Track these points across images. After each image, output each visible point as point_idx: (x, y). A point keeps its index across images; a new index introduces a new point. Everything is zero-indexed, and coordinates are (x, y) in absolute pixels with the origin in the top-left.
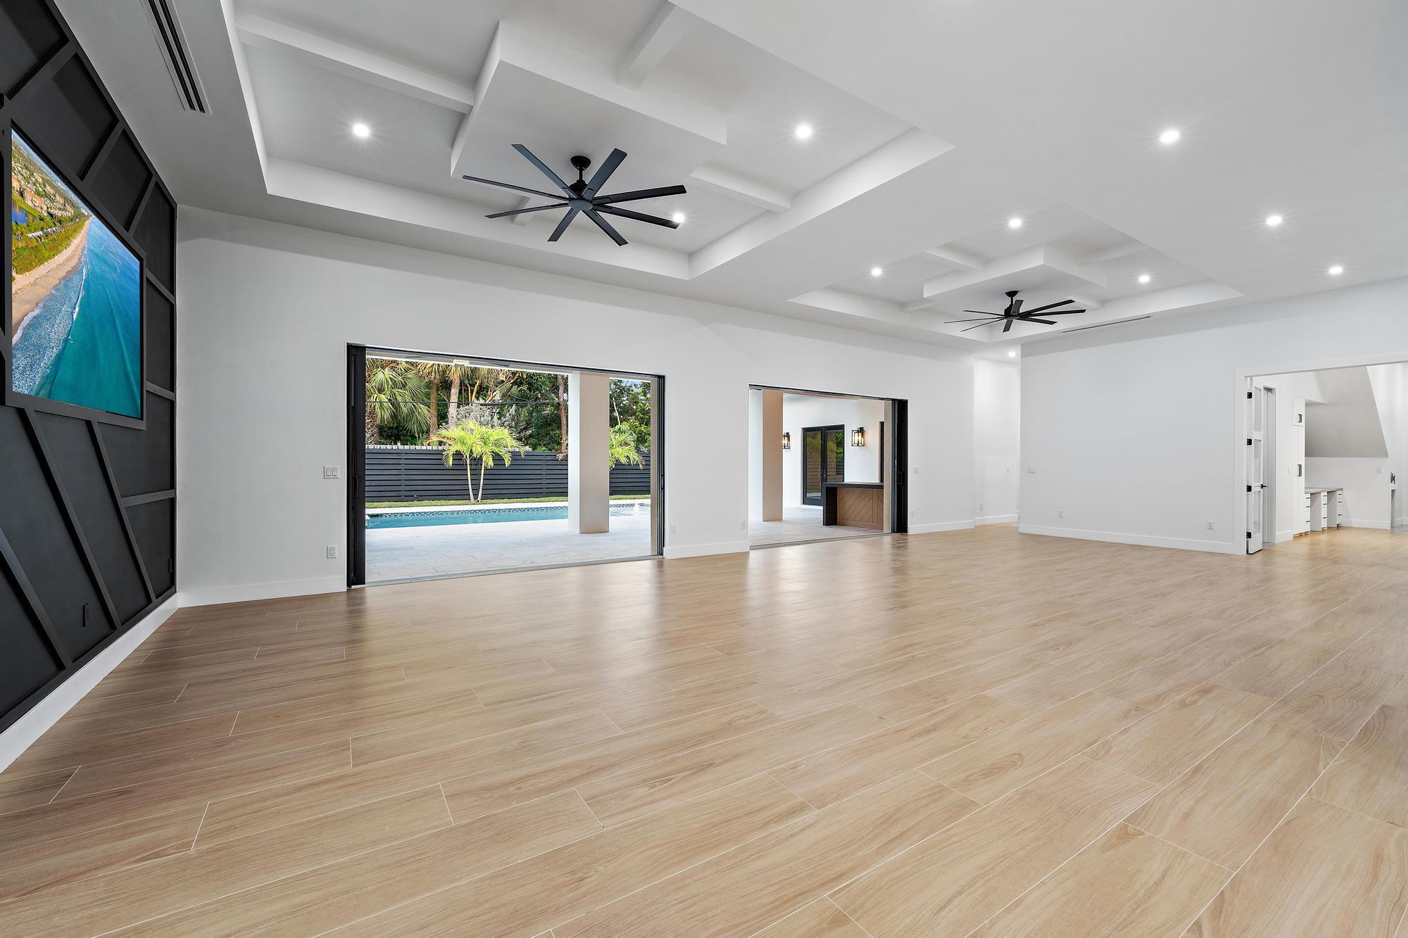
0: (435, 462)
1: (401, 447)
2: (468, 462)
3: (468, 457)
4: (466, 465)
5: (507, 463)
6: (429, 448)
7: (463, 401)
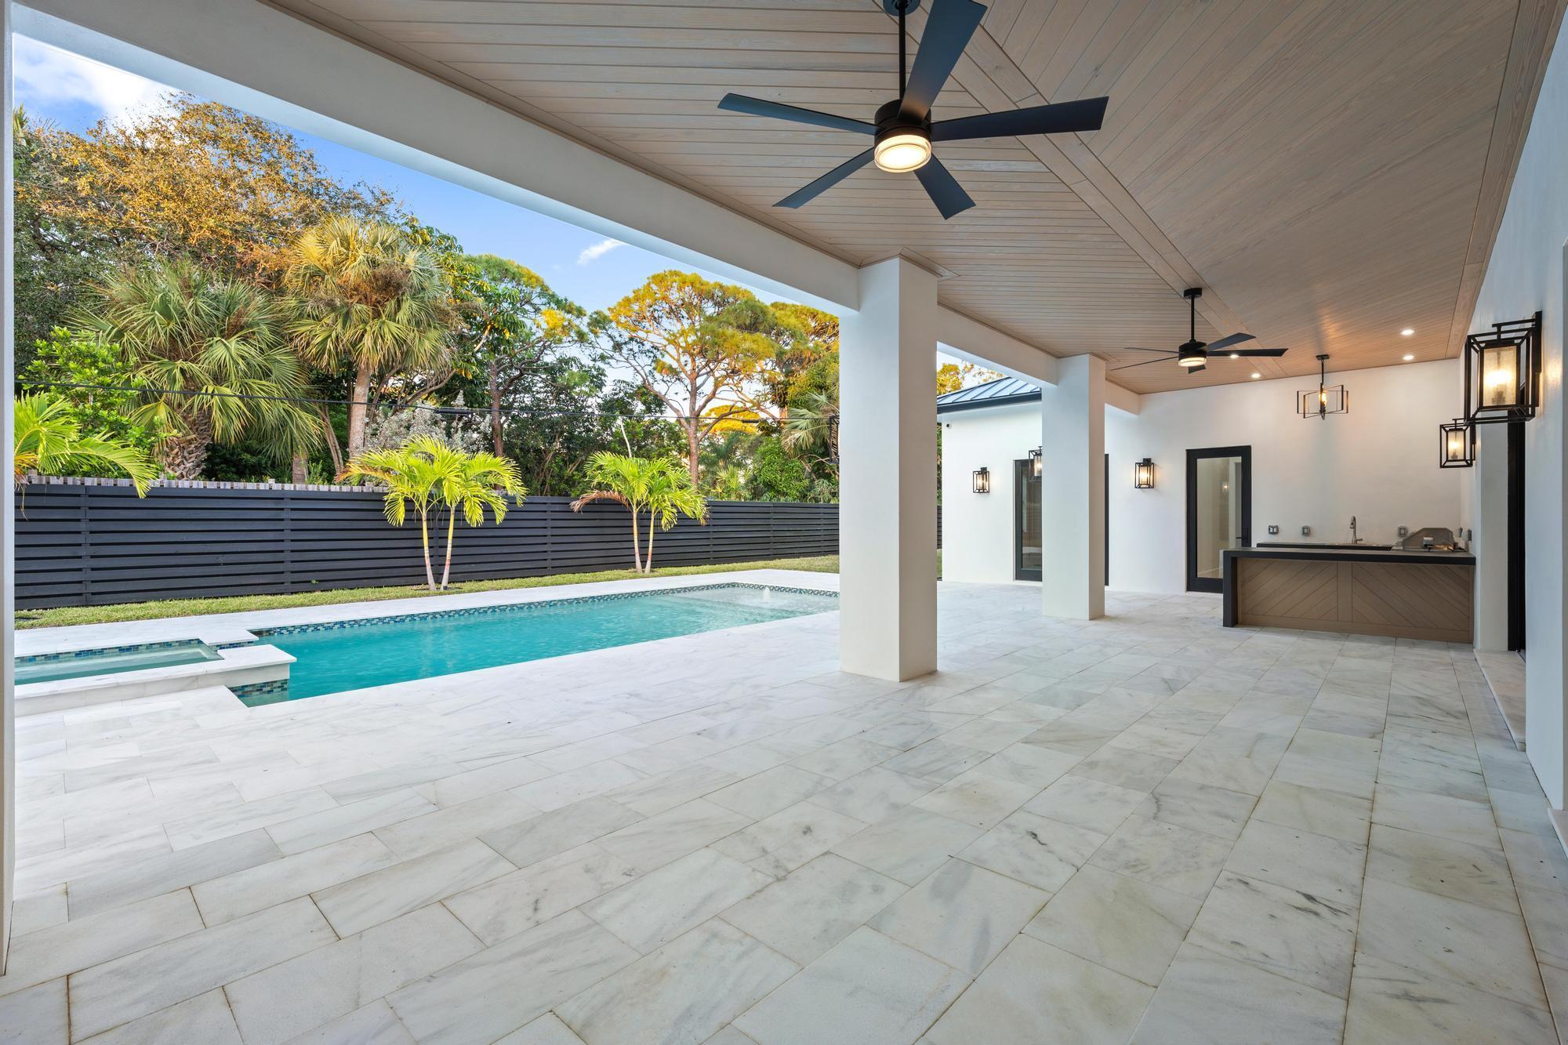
0: (370, 515)
1: (277, 486)
2: (424, 514)
3: (424, 504)
4: (420, 520)
5: (500, 517)
6: (345, 489)
7: (381, 400)
